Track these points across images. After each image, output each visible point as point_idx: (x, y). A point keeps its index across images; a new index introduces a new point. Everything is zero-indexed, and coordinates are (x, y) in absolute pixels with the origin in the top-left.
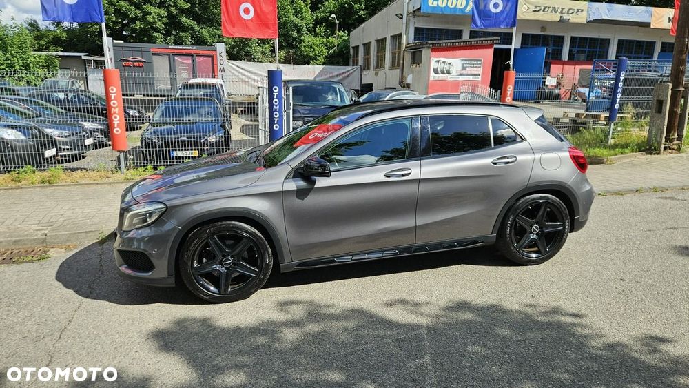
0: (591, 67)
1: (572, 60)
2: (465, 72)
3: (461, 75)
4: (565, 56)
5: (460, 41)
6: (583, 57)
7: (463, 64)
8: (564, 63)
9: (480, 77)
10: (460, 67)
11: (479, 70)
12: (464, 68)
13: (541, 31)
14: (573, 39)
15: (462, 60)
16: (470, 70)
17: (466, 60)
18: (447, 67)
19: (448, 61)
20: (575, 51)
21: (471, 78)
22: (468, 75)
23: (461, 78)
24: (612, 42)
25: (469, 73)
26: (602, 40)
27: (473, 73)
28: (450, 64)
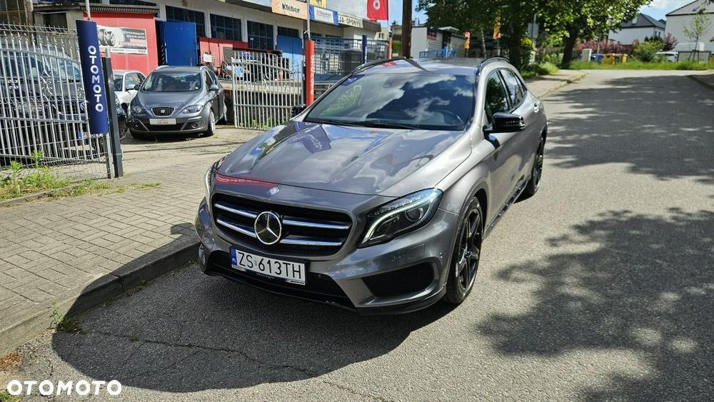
0: (231, 46)
1: (215, 38)
2: (129, 44)
3: (125, 47)
4: (209, 34)
5: (98, 5)
6: (222, 35)
7: (125, 35)
8: (209, 40)
9: (146, 52)
10: (122, 39)
11: (144, 43)
12: (127, 40)
13: (184, 5)
14: (212, 16)
15: (123, 30)
16: (133, 42)
17: (128, 30)
18: (108, 37)
19: (108, 29)
20: (215, 30)
21: (137, 51)
22: (133, 48)
23: (126, 51)
24: (242, 21)
25: (134, 45)
26: (235, 20)
27: (138, 45)
28: (110, 33)
